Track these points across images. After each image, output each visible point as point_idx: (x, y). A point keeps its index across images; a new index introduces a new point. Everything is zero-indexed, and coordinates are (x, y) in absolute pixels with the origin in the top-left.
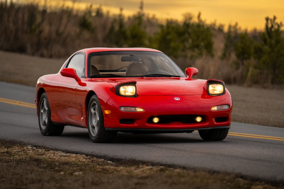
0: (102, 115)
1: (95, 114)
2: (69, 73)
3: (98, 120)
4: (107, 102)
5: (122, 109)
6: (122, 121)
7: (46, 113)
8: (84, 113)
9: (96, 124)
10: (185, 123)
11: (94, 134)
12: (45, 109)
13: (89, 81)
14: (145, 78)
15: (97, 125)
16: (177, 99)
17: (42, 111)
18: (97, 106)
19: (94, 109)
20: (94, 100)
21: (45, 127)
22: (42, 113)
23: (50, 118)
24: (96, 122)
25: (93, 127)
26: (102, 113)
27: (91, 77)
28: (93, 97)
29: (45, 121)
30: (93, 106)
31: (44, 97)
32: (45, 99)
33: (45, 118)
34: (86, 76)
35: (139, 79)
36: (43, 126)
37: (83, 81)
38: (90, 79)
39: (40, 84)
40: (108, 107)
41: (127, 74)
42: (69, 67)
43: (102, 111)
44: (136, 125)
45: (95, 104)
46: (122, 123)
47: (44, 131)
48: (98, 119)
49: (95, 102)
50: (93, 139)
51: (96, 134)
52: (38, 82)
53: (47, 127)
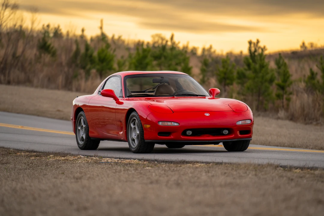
0: (142, 130)
1: (135, 128)
2: (109, 94)
3: (138, 134)
4: (146, 118)
5: (160, 123)
6: (161, 134)
7: (84, 129)
8: (124, 128)
9: (136, 137)
10: (214, 135)
11: (134, 146)
12: (82, 126)
13: (126, 100)
14: (175, 97)
15: (138, 138)
16: (207, 115)
17: (79, 128)
18: (137, 121)
19: (134, 124)
20: (134, 116)
21: (83, 142)
22: (79, 130)
23: (88, 134)
24: (135, 135)
25: (134, 140)
26: (142, 127)
27: (128, 97)
28: (133, 113)
29: (82, 137)
30: (132, 122)
31: (81, 115)
32: (82, 117)
33: (83, 134)
34: (124, 96)
35: (171, 98)
36: (81, 141)
37: (121, 100)
38: (128, 98)
39: (75, 105)
40: (147, 121)
41: (155, 94)
42: (105, 89)
43: (142, 125)
44: (172, 137)
45: (135, 120)
46: (159, 136)
47: (82, 146)
48: (138, 132)
49: (135, 118)
50: (133, 150)
51: (136, 146)
52: (74, 104)
53: (85, 143)
